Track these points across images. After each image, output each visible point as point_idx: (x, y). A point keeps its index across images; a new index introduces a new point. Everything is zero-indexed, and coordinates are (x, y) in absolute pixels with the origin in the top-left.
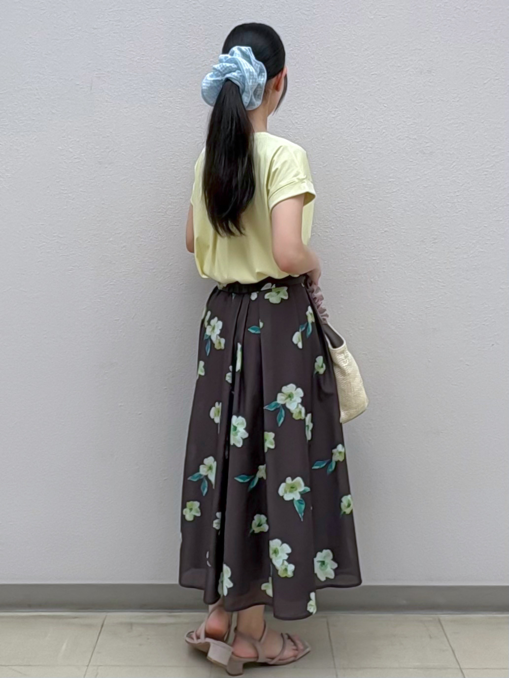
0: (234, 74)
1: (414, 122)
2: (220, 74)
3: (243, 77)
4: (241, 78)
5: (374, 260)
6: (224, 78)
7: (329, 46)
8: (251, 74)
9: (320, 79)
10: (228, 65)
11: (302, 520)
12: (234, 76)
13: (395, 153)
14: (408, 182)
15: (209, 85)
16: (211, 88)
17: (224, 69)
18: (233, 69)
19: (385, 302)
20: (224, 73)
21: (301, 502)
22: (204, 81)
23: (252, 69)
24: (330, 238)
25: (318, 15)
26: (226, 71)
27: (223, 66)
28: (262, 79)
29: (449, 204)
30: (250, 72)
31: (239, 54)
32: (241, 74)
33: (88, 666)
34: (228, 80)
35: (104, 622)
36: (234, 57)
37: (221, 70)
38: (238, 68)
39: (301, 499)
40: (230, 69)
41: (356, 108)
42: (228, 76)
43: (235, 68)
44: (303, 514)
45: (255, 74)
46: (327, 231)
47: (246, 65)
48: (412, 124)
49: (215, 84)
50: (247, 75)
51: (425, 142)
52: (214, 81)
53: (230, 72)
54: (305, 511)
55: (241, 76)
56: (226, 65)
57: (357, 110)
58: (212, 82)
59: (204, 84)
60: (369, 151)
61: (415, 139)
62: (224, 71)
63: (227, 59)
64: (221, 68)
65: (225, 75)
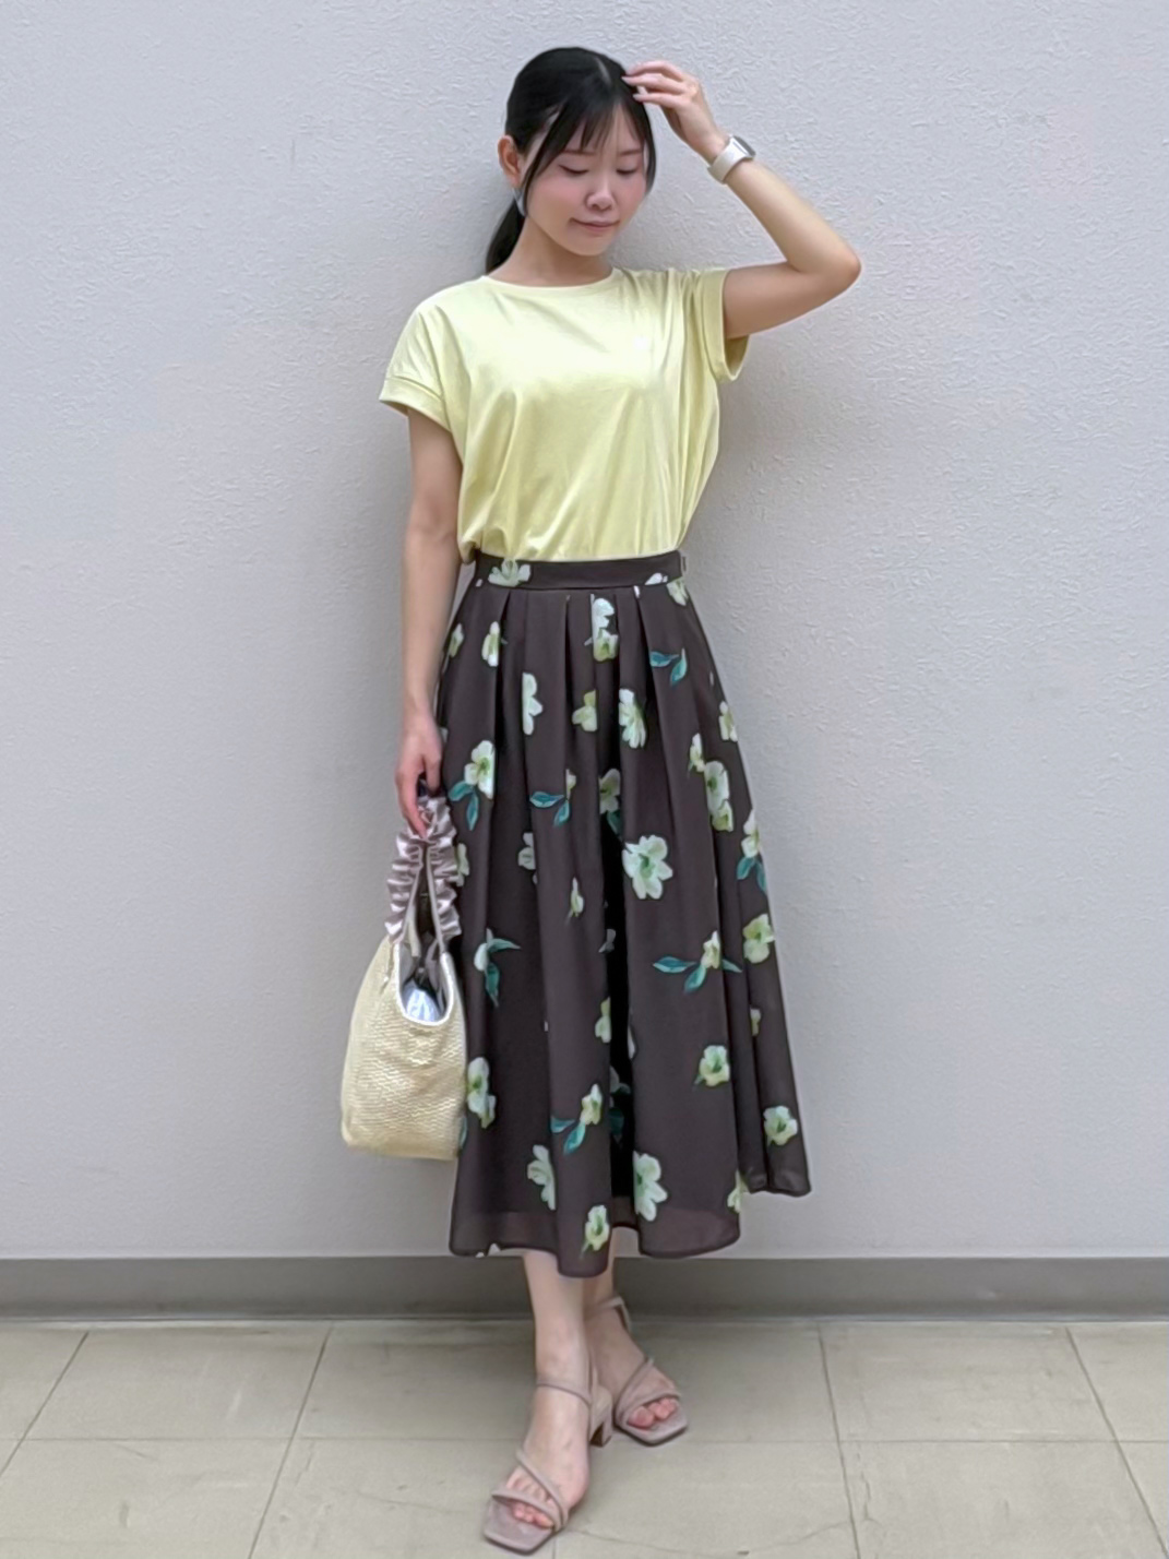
9: (800, 136)
13: (967, 298)
19: (945, 629)
29: (1086, 412)
33: (291, 1439)
41: (879, 201)
48: (1003, 235)
51: (1033, 275)
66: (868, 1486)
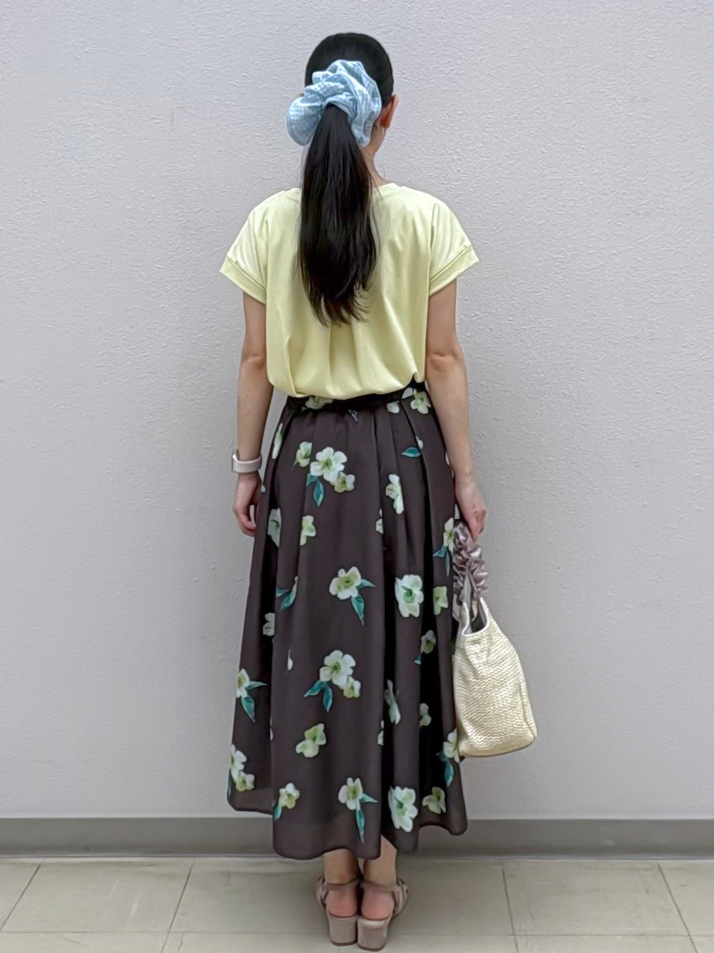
0: (340, 96)
1: (623, 171)
2: (318, 97)
3: (355, 101)
4: (351, 103)
5: (568, 363)
6: (325, 104)
7: (504, 63)
8: (364, 98)
9: (493, 110)
10: (332, 84)
12: (341, 99)
13: (597, 213)
14: (615, 254)
15: (303, 114)
16: (304, 117)
17: (325, 90)
18: (339, 89)
19: (583, 422)
20: (326, 95)
23: (365, 91)
24: (507, 331)
25: (489, 21)
26: (328, 94)
27: (325, 86)
28: (377, 106)
29: (672, 285)
30: (363, 96)
31: (345, 71)
32: (350, 97)
33: (168, 933)
34: (330, 105)
35: (190, 871)
36: (338, 72)
37: (321, 92)
38: (347, 89)
40: (334, 90)
41: (542, 151)
42: (331, 99)
43: (342, 89)
45: (369, 97)
46: (502, 323)
47: (355, 85)
48: (620, 173)
49: (311, 112)
50: (360, 98)
51: (638, 198)
52: (310, 107)
53: (334, 94)
55: (351, 100)
56: (329, 84)
57: (544, 153)
58: (307, 109)
59: (292, 113)
60: (560, 210)
61: (625, 194)
62: (325, 93)
64: (322, 89)
65: (325, 99)
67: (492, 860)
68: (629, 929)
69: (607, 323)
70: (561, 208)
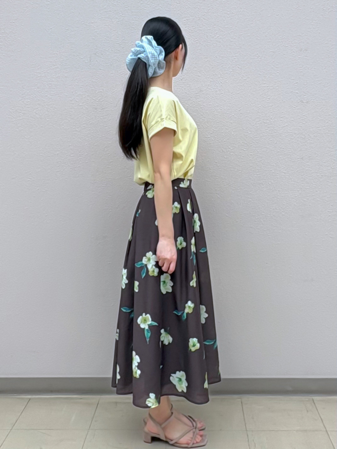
0: (142, 55)
2: (135, 54)
3: (147, 56)
4: (147, 57)
5: (271, 170)
6: (136, 57)
8: (153, 55)
9: (237, 55)
10: (138, 49)
11: (148, 343)
13: (285, 102)
14: (293, 121)
16: (130, 63)
18: (141, 52)
19: (278, 197)
20: (137, 54)
21: (148, 331)
22: (127, 59)
23: (153, 51)
24: (243, 156)
26: (138, 53)
28: (162, 57)
29: (319, 134)
30: (152, 53)
31: (146, 42)
33: (89, 429)
34: (139, 58)
35: (99, 401)
36: (142, 43)
38: (144, 51)
39: (149, 329)
41: (259, 74)
42: (139, 56)
43: (143, 51)
44: (149, 339)
46: (241, 152)
47: (149, 49)
48: (295, 84)
49: (133, 61)
50: (149, 56)
51: (303, 95)
52: (132, 59)
53: (140, 54)
54: (150, 337)
58: (130, 60)
60: (267, 100)
61: (297, 93)
63: (139, 44)
64: (135, 51)
66: (255, 444)
67: (236, 396)
68: (299, 428)
69: (289, 152)
70: (268, 99)
